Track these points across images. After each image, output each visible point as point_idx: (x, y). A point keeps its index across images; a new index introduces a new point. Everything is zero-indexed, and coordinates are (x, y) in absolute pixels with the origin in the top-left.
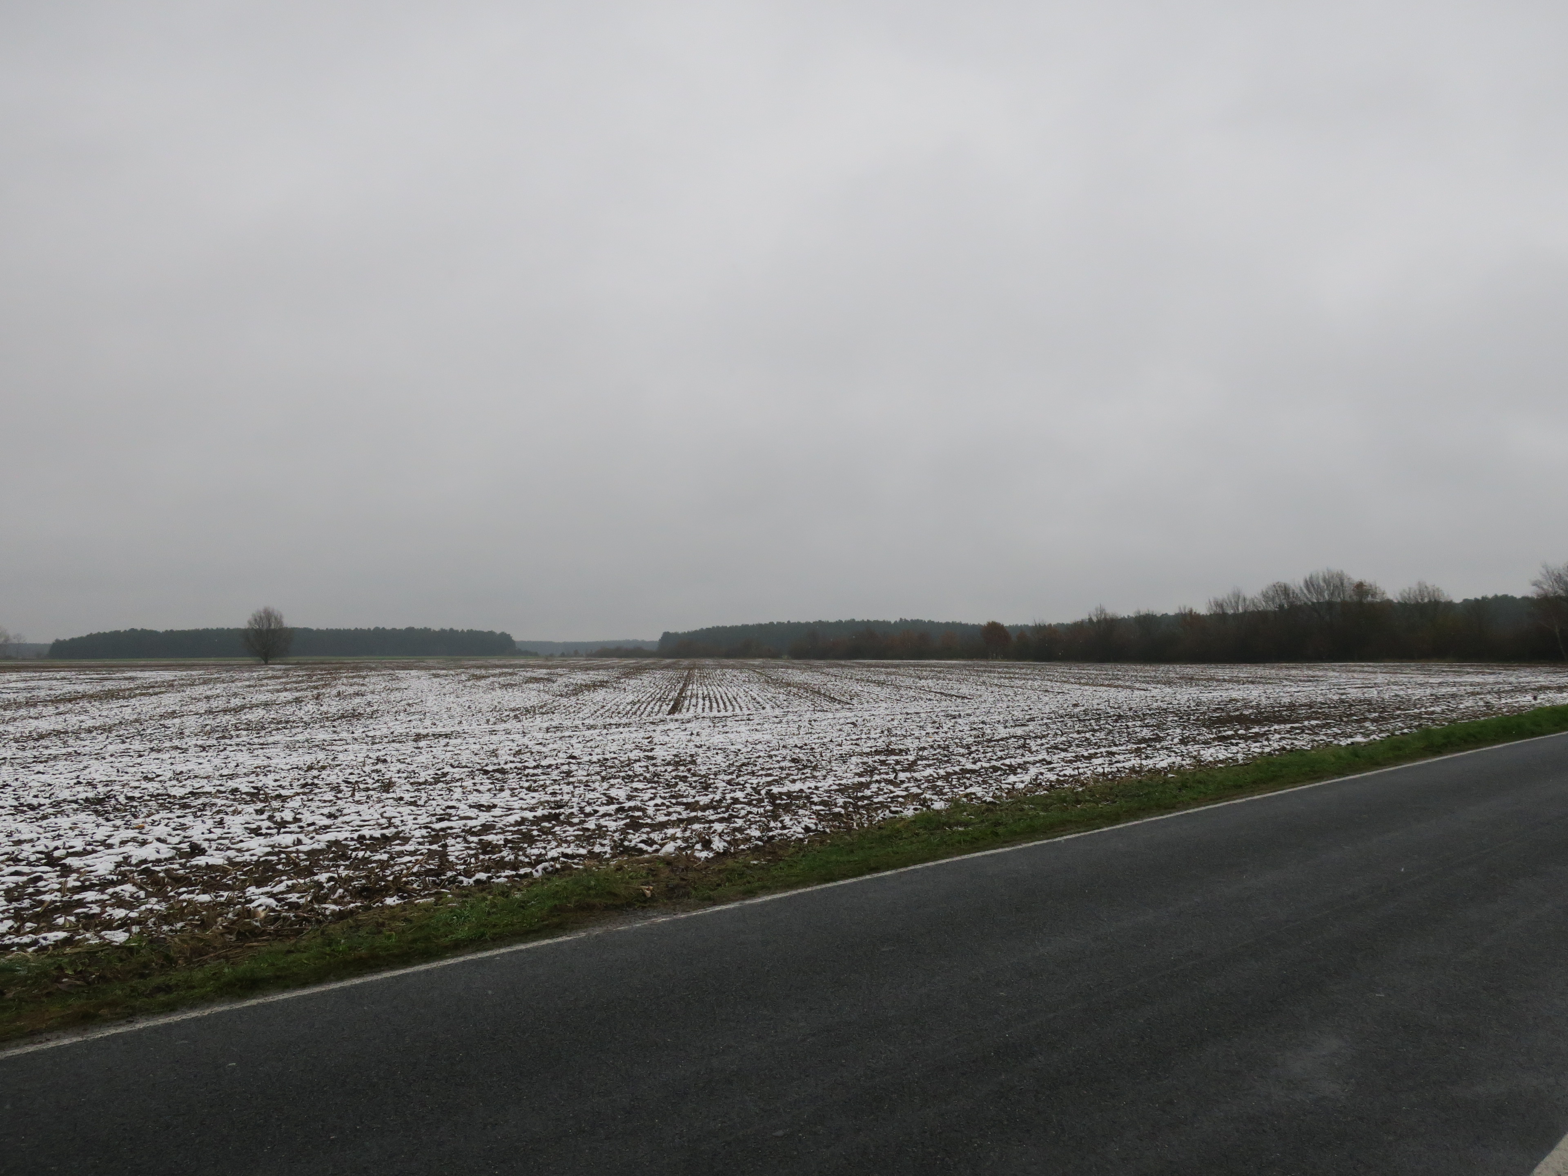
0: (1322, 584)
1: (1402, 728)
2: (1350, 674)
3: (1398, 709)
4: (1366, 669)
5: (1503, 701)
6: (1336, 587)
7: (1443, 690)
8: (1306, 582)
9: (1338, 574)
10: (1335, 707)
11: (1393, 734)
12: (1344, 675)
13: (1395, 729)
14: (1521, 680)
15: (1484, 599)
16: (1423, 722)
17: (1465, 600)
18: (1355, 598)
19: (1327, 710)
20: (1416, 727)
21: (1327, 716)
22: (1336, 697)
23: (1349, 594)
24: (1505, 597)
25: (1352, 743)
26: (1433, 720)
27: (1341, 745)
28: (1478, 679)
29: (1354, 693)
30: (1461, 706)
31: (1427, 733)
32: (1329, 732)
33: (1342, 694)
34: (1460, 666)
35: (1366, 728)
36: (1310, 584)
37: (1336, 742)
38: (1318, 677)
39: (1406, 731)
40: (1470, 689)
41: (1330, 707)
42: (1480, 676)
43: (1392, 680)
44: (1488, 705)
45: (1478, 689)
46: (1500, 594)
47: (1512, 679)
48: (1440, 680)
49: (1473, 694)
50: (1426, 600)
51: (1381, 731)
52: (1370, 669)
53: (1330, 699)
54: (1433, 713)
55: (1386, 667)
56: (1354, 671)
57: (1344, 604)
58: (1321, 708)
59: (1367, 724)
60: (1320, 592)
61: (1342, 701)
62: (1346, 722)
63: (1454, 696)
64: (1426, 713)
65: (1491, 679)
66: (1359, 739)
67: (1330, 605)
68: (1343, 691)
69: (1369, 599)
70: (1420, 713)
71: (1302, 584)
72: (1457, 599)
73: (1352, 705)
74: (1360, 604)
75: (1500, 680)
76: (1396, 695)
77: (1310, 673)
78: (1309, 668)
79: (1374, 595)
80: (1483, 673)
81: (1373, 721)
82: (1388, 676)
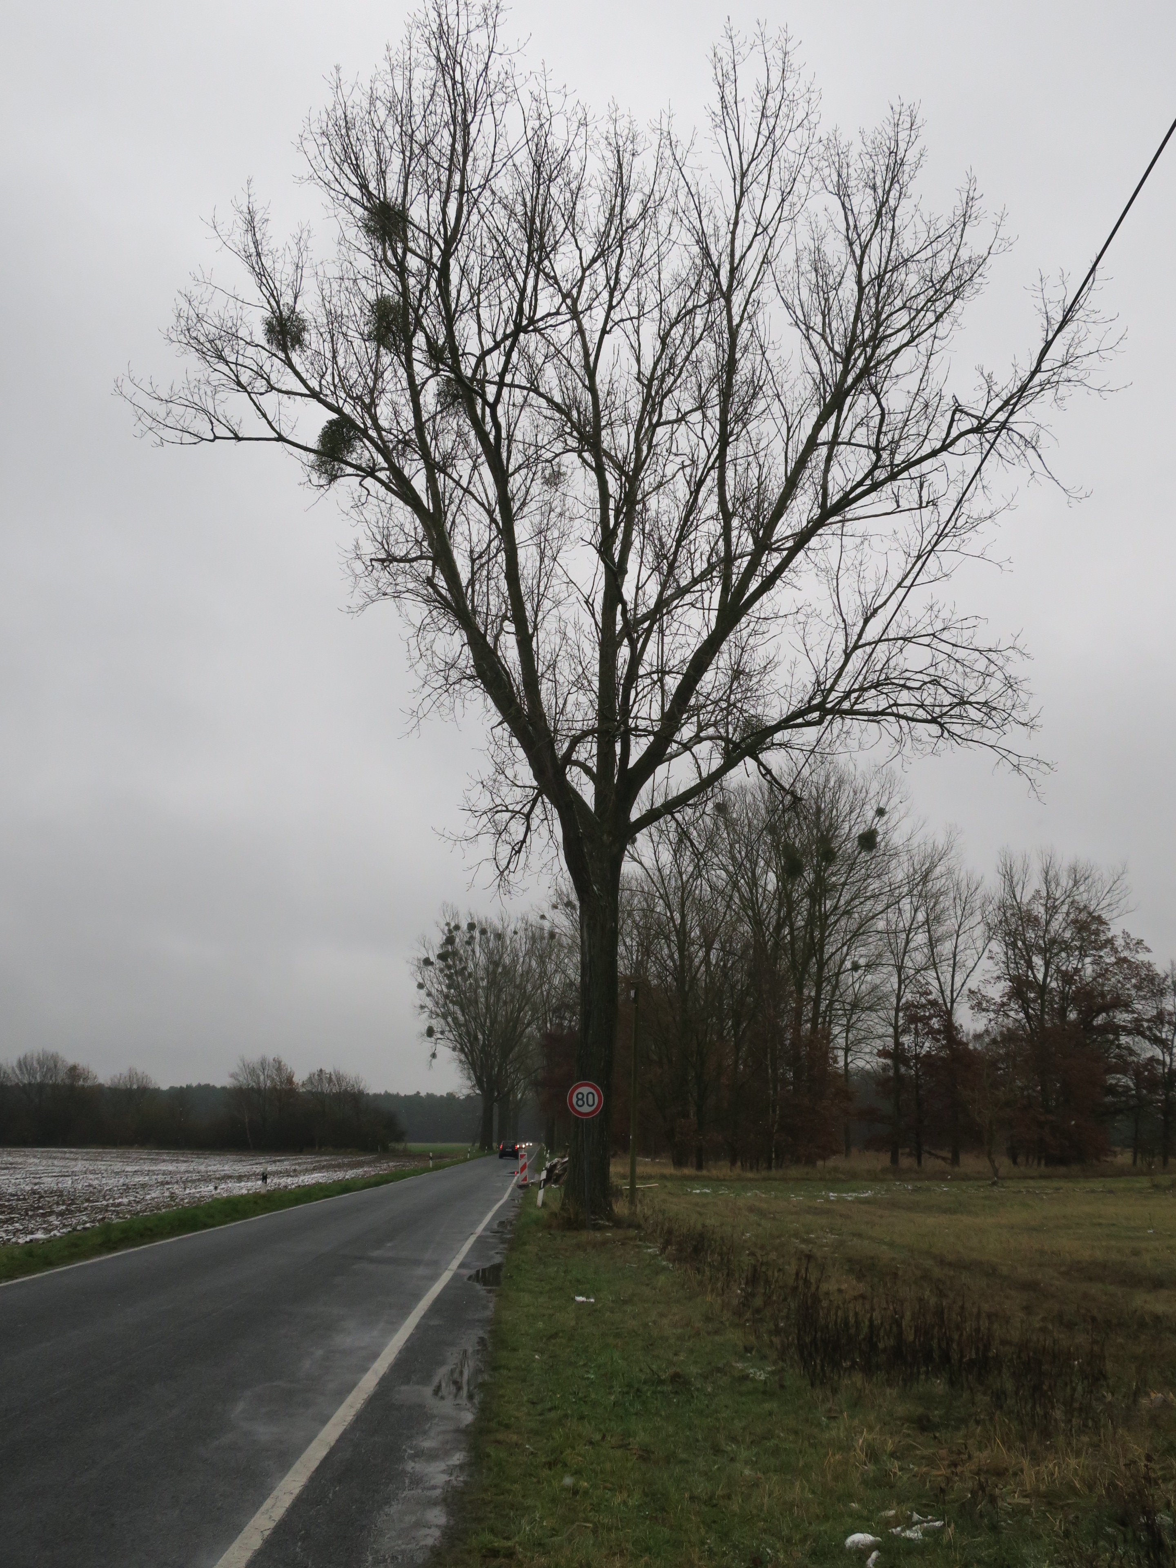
0: (35, 1064)
1: (86, 1222)
2: (50, 1161)
3: (88, 1200)
4: (67, 1155)
5: (188, 1191)
6: (49, 1069)
7: (137, 1179)
8: (19, 1062)
9: (52, 1056)
10: (24, 1199)
11: (74, 1229)
12: (44, 1162)
13: (78, 1224)
14: (210, 1168)
15: (189, 1087)
16: (108, 1215)
17: (171, 1088)
18: (67, 1081)
19: (14, 1203)
20: (99, 1221)
21: (12, 1210)
22: (28, 1188)
23: (61, 1077)
24: (207, 1086)
25: (31, 1241)
26: (118, 1213)
27: (17, 1243)
28: (171, 1167)
29: (49, 1183)
30: (148, 1197)
31: (107, 1227)
32: (10, 1228)
33: (36, 1184)
34: (158, 1154)
35: (50, 1223)
36: (23, 1064)
37: (14, 1240)
38: (17, 1163)
39: (88, 1225)
40: (160, 1178)
41: (19, 1200)
42: (174, 1164)
43: (91, 1168)
44: (173, 1196)
45: (168, 1179)
46: (203, 1083)
47: (202, 1168)
48: (137, 1168)
49: (162, 1184)
50: (135, 1087)
51: (65, 1226)
52: (72, 1156)
53: (22, 1190)
54: (120, 1204)
55: (87, 1153)
56: (55, 1158)
57: (55, 1086)
58: (9, 1200)
59: (52, 1218)
60: (31, 1072)
61: (34, 1192)
62: (31, 1217)
63: (144, 1186)
64: (113, 1205)
65: (183, 1167)
66: (40, 1235)
67: (41, 1086)
68: (37, 1181)
69: (81, 1083)
70: (107, 1206)
71: (15, 1064)
72: (165, 1087)
73: (41, 1197)
74: (72, 1088)
75: (191, 1168)
76: (90, 1185)
77: (10, 1159)
78: (9, 1154)
79: (86, 1079)
80: (177, 1161)
81: (61, 1214)
82: (87, 1164)
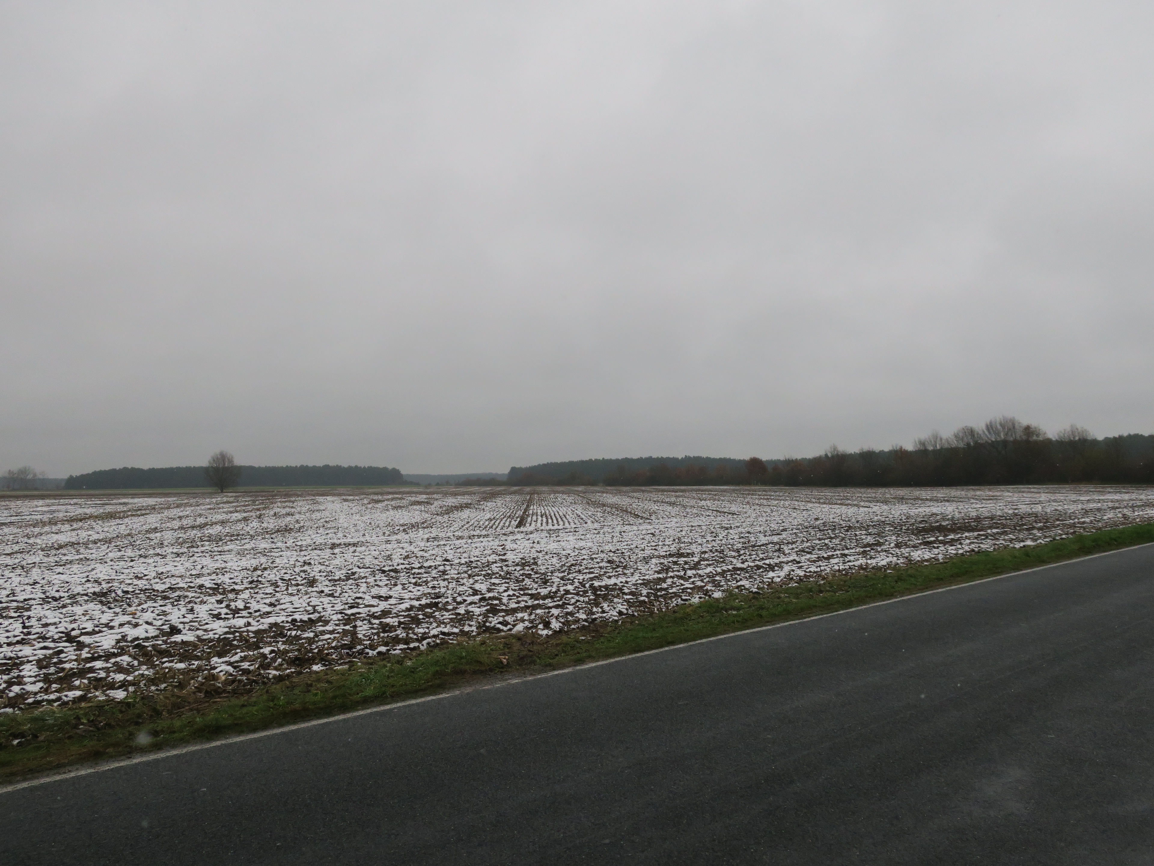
0: (999, 427)
1: (1061, 535)
2: (1021, 494)
3: (1058, 520)
4: (1032, 490)
5: (1136, 513)
6: (1009, 429)
7: (1091, 505)
8: (987, 426)
9: (1011, 420)
10: (1010, 519)
11: (1054, 539)
12: (1016, 495)
13: (1056, 535)
14: (1149, 497)
15: (1121, 437)
16: (1077, 529)
17: (1106, 438)
18: (1024, 437)
19: (1004, 522)
20: (1071, 534)
21: (1004, 526)
22: (1011, 512)
23: (1019, 435)
24: (1136, 436)
25: (1024, 546)
26: (1084, 528)
27: (1015, 548)
28: (1117, 497)
29: (1024, 509)
30: (1105, 518)
31: (1080, 539)
32: (1006, 538)
33: (1015, 509)
34: (1103, 488)
35: (1034, 535)
36: (990, 427)
37: (1012, 545)
38: (997, 496)
39: (1064, 536)
40: (1110, 504)
41: (1006, 519)
42: (1118, 494)
43: (1053, 498)
44: (1124, 516)
45: (1117, 505)
46: (1132, 433)
47: (1143, 497)
48: (1088, 498)
49: (1113, 508)
50: (1077, 438)
51: (1046, 537)
52: (1035, 490)
53: (1006, 513)
54: (1084, 523)
55: (1047, 488)
56: (1023, 492)
57: (1015, 442)
58: (1000, 520)
59: (1035, 532)
60: (997, 433)
61: (1016, 515)
62: (1019, 530)
63: (1099, 510)
64: (1079, 523)
65: (1126, 497)
66: (1029, 543)
67: (1005, 443)
68: (1015, 507)
69: (1035, 438)
70: (1074, 523)
71: (984, 427)
72: (1100, 437)
73: (1022, 518)
74: (1027, 442)
75: (1133, 497)
76: (1056, 510)
77: (991, 493)
78: (990, 490)
79: (1038, 435)
80: (1120, 493)
81: (1040, 529)
82: (1049, 495)
